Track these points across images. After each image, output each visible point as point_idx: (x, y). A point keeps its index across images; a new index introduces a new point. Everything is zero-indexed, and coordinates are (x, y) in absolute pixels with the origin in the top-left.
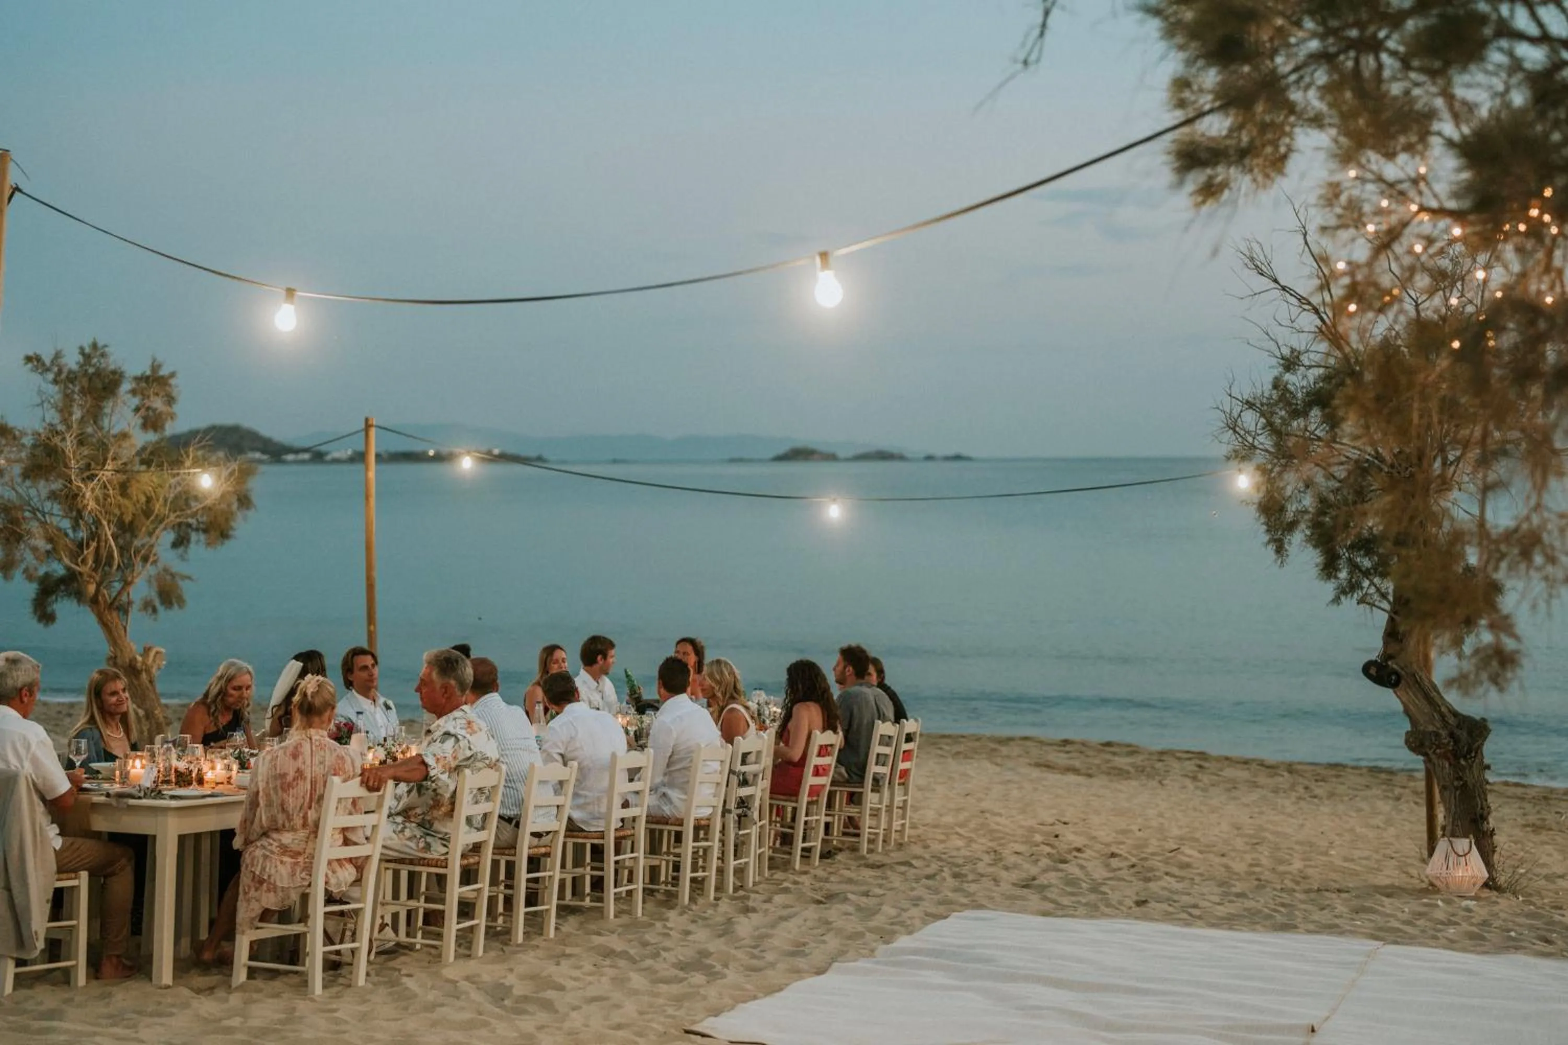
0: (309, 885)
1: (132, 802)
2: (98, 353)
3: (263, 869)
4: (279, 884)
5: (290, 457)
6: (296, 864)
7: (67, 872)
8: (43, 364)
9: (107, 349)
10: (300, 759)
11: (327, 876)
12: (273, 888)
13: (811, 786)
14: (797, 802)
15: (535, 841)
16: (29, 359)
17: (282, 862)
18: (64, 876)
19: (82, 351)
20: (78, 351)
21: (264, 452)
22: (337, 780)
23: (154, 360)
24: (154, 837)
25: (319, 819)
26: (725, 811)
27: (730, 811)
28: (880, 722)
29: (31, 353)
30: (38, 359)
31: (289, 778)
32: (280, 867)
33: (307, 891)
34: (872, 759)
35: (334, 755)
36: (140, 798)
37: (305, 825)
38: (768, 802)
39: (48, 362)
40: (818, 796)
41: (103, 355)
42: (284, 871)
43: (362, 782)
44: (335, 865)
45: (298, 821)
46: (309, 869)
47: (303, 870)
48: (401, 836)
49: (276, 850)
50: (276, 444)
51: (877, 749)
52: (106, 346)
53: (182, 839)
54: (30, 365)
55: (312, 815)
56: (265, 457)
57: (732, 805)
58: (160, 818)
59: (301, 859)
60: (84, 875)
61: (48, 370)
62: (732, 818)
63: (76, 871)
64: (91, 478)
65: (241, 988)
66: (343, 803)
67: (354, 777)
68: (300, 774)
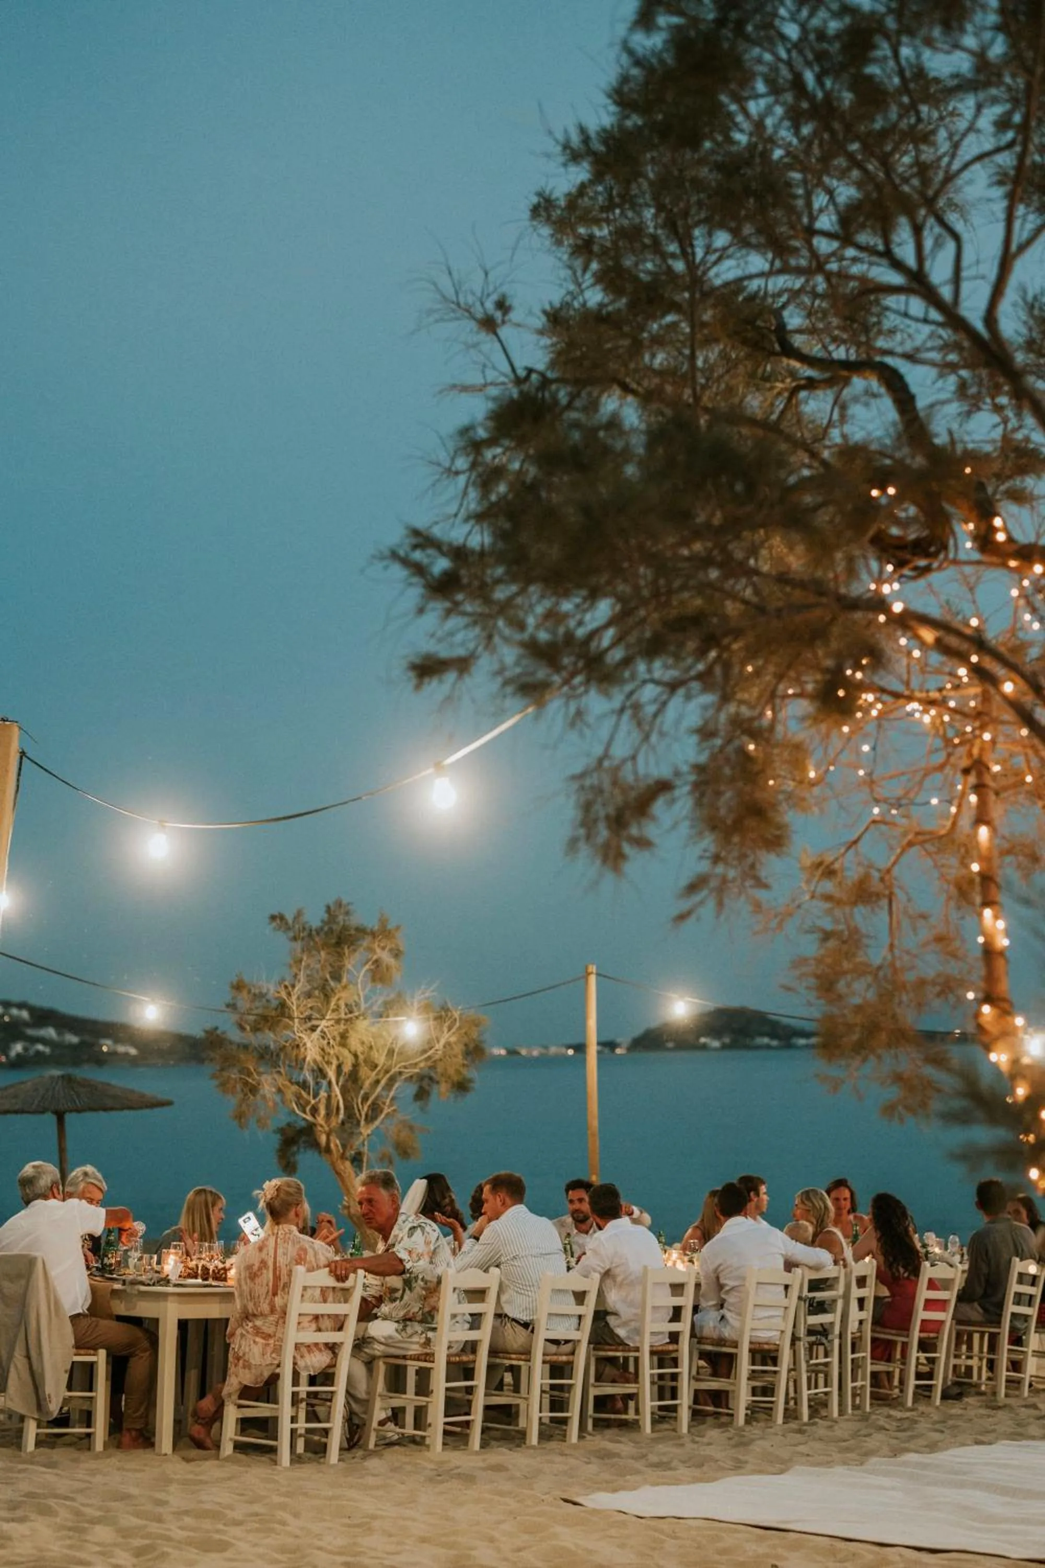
0: (278, 1366)
1: (143, 1288)
2: (342, 910)
3: (240, 1346)
4: (253, 1362)
5: (802, 1042)
6: (268, 1345)
7: (89, 1348)
8: (287, 923)
9: (350, 907)
10: (265, 1251)
11: (294, 1358)
12: (248, 1366)
13: (923, 1321)
14: (908, 1336)
15: (553, 1348)
16: (273, 918)
17: (254, 1342)
18: (82, 1352)
19: (328, 909)
20: (324, 909)
21: (772, 1036)
22: (300, 1269)
23: (382, 915)
24: (157, 1321)
25: (286, 1306)
26: (795, 1339)
27: (799, 1339)
28: (1017, 1259)
29: (276, 913)
30: (282, 918)
31: (256, 1268)
32: (253, 1345)
33: (278, 1371)
34: (1010, 1297)
35: (297, 1246)
36: (149, 1285)
37: (273, 1310)
38: (868, 1335)
39: (290, 921)
40: (938, 1332)
41: (347, 913)
42: (256, 1350)
43: (331, 1271)
44: (304, 1350)
45: (265, 1307)
46: (278, 1350)
47: (273, 1352)
48: (403, 1334)
49: (251, 1330)
50: (786, 1027)
51: (1015, 1287)
52: (349, 904)
53: (183, 1325)
54: (274, 924)
55: (278, 1301)
56: (775, 1043)
57: (802, 1332)
58: (162, 1304)
59: (271, 1341)
60: (102, 1353)
61: (289, 929)
62: (802, 1347)
63: (95, 1348)
64: (313, 1029)
65: (228, 1459)
66: (309, 1291)
67: (318, 1267)
68: (263, 1263)
